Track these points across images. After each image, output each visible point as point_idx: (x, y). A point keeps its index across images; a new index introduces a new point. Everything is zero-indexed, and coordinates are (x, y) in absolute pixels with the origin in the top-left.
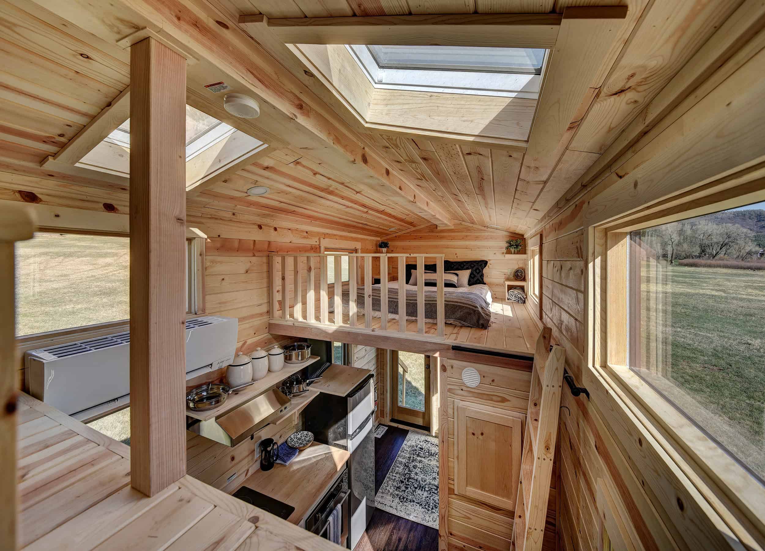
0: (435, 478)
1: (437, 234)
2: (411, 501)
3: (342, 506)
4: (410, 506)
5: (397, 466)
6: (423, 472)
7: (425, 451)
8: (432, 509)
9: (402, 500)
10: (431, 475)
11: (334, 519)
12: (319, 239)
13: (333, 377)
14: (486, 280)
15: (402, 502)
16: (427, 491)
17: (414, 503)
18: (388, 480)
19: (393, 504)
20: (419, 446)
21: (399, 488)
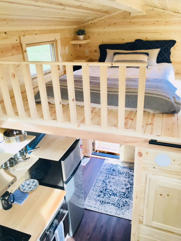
0: (123, 188)
1: (130, 20)
2: (107, 203)
3: (64, 222)
4: (107, 206)
5: (98, 183)
6: (115, 185)
7: (116, 172)
8: (122, 207)
9: (102, 203)
10: (120, 186)
11: (59, 231)
12: (20, 37)
13: (48, 145)
14: (172, 60)
15: (102, 204)
16: (118, 196)
17: (110, 204)
18: (92, 191)
19: (96, 205)
20: (112, 169)
21: (99, 196)
